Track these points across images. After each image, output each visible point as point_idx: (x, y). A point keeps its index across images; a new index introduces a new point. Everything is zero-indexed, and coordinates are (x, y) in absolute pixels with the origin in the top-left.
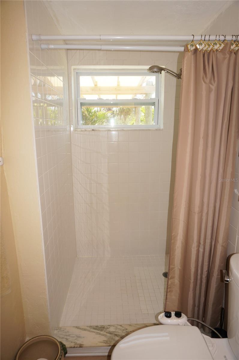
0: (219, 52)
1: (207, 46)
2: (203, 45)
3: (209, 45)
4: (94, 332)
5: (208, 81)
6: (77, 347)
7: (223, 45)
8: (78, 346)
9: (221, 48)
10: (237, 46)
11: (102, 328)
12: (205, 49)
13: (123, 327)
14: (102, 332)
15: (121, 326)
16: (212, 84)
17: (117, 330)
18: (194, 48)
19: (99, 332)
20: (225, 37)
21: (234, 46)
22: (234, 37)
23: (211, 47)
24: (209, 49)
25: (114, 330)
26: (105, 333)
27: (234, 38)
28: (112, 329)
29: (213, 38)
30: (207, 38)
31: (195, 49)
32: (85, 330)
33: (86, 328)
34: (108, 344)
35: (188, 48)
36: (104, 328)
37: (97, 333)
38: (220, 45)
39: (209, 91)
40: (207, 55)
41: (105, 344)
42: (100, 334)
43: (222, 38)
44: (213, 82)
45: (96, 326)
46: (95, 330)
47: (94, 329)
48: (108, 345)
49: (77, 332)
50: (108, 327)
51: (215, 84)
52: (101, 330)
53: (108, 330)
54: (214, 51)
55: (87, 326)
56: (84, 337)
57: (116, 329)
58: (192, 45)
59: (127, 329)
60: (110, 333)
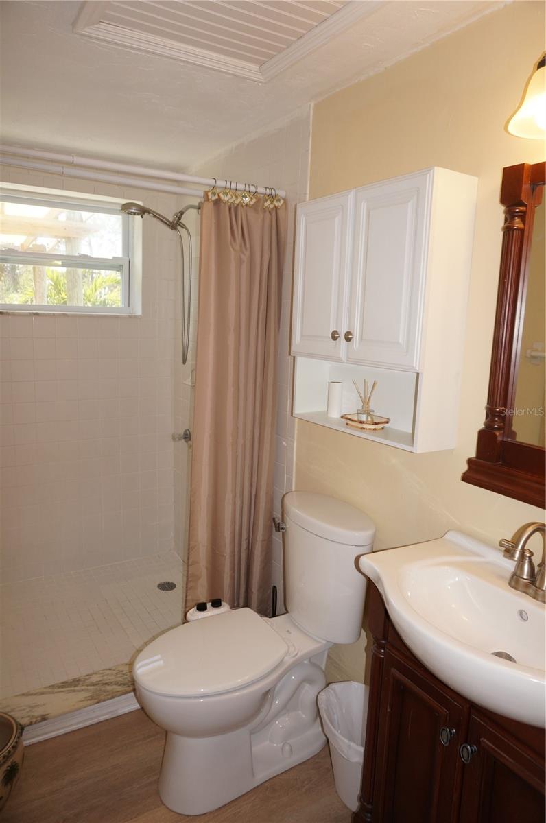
0: (250, 208)
1: (234, 198)
2: (229, 196)
3: (237, 197)
4: (62, 692)
5: (237, 247)
6: (36, 723)
7: (254, 200)
8: (39, 719)
9: (252, 203)
10: (272, 203)
11: (76, 682)
12: (231, 201)
13: (114, 670)
14: (76, 688)
15: (110, 670)
16: (243, 253)
17: (105, 677)
18: (216, 197)
19: (72, 688)
20: (256, 187)
21: (269, 202)
22: (268, 190)
23: (239, 199)
24: (237, 202)
25: (99, 679)
26: (83, 688)
27: (268, 192)
28: (95, 679)
29: (241, 187)
30: (233, 186)
31: (217, 199)
32: (43, 693)
33: (44, 690)
34: (95, 699)
35: (207, 196)
36: (79, 680)
37: (69, 692)
38: (251, 199)
39: (241, 262)
40: (234, 209)
41: (89, 702)
42: (74, 691)
43: (253, 189)
44: (244, 249)
45: (63, 683)
46: (62, 688)
47: (59, 687)
48: (97, 700)
49: (28, 701)
50: (87, 677)
51: (248, 253)
52: (75, 686)
53: (87, 681)
54: (242, 206)
55: (45, 688)
56: (44, 705)
57: (103, 676)
58: (214, 194)
59: (122, 671)
60: (94, 684)
